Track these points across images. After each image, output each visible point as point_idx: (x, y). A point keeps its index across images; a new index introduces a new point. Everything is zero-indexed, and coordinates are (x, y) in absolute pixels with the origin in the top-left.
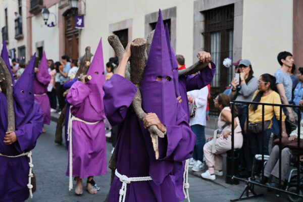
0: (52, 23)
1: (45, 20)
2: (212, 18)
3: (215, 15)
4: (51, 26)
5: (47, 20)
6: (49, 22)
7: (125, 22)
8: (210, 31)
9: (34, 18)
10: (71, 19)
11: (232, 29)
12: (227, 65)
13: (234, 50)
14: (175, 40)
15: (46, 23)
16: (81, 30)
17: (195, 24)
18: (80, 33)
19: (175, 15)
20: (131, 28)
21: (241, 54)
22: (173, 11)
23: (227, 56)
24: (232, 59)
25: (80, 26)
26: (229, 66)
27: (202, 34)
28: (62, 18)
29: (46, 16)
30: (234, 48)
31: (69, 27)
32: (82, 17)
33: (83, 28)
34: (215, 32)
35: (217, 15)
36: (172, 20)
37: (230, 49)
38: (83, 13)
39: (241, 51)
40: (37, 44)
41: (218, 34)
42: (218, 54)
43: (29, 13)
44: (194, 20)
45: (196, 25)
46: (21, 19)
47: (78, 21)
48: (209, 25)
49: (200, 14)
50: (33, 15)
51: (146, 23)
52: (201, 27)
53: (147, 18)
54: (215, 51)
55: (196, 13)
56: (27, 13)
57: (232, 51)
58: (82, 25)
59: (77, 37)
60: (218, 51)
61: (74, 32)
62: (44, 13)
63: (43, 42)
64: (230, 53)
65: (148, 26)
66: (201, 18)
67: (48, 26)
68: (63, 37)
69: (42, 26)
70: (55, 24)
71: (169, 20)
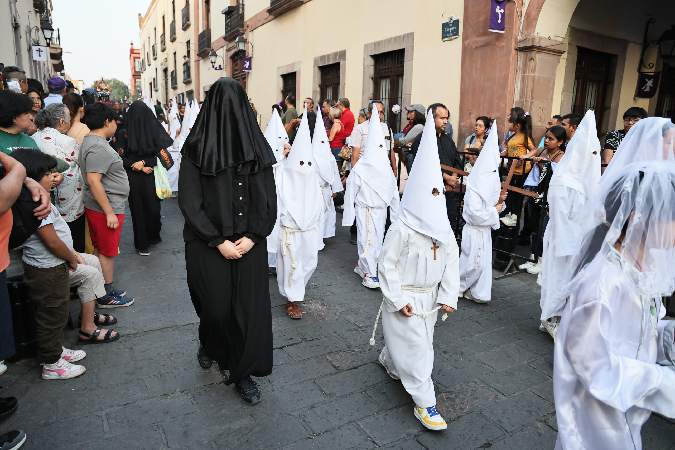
0: (220, 66)
1: (212, 63)
2: (382, 62)
3: (385, 60)
4: (218, 70)
5: (215, 63)
6: (216, 65)
7: (293, 65)
8: (380, 76)
9: (201, 62)
10: (238, 62)
11: (402, 75)
12: (396, 111)
13: (403, 96)
14: (344, 84)
15: (213, 66)
16: (249, 73)
17: (364, 69)
18: (248, 76)
19: (345, 59)
20: (300, 71)
21: (410, 101)
22: (343, 54)
23: (396, 103)
24: (401, 106)
25: (247, 69)
26: (398, 112)
27: (372, 78)
28: (229, 60)
29: (213, 59)
30: (403, 94)
31: (236, 70)
32: (250, 60)
33: (250, 71)
34: (385, 77)
35: (387, 60)
36: (341, 64)
37: (400, 96)
38: (250, 55)
39: (410, 98)
40: (204, 88)
41: (387, 80)
42: (387, 100)
43: (197, 57)
44: (364, 64)
45: (366, 70)
46: (190, 62)
47: (246, 63)
48: (379, 70)
49: (370, 58)
50: (201, 58)
51: (314, 66)
52: (371, 71)
53: (315, 61)
54: (384, 97)
55: (366, 57)
56: (195, 57)
57: (401, 97)
58: (250, 68)
59: (245, 81)
60: (387, 97)
61: (242, 75)
62: (211, 56)
64: (400, 99)
65: (317, 69)
66: (371, 62)
67: (216, 69)
69: (209, 69)
70: (222, 67)
71: (338, 64)
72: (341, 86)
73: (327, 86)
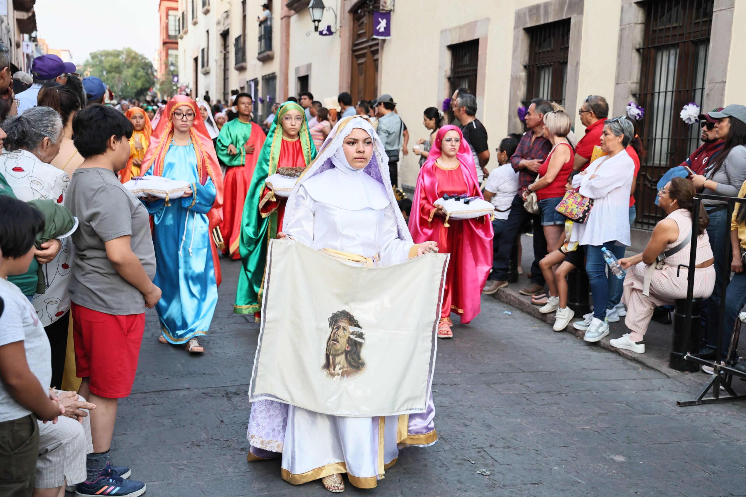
0: (329, 28)
1: (314, 21)
2: (662, 15)
3: (670, 10)
4: (326, 35)
5: (319, 21)
6: (322, 27)
7: (473, 25)
8: (656, 45)
9: (294, 18)
10: (365, 20)
11: (706, 41)
12: (689, 119)
13: (707, 86)
14: (578, 64)
15: (316, 28)
16: (384, 41)
17: (622, 30)
18: (382, 48)
19: (581, 12)
20: (486, 38)
21: (723, 95)
23: (691, 100)
24: (701, 107)
25: (382, 34)
26: (693, 120)
27: (638, 50)
28: (348, 17)
29: (317, 13)
30: (706, 82)
31: (360, 36)
32: (387, 15)
33: (387, 38)
34: (667, 47)
35: (674, 11)
36: (572, 21)
37: (699, 85)
38: (389, 7)
39: (723, 89)
40: (297, 69)
41: (672, 52)
42: (669, 95)
43: (286, 9)
44: (621, 20)
45: (626, 33)
46: (271, 19)
47: (379, 23)
48: (655, 31)
49: (635, 7)
50: (293, 12)
51: (516, 27)
53: (519, 16)
54: (663, 89)
55: (626, 6)
56: (282, 9)
57: (703, 89)
58: (387, 32)
59: (376, 57)
60: (670, 88)
61: (371, 46)
62: (313, 7)
63: (309, 67)
64: (698, 93)
65: (522, 33)
67: (321, 33)
68: (347, 55)
69: (308, 34)
70: (333, 30)
71: (567, 21)
72: (570, 68)
73: (541, 68)
